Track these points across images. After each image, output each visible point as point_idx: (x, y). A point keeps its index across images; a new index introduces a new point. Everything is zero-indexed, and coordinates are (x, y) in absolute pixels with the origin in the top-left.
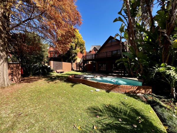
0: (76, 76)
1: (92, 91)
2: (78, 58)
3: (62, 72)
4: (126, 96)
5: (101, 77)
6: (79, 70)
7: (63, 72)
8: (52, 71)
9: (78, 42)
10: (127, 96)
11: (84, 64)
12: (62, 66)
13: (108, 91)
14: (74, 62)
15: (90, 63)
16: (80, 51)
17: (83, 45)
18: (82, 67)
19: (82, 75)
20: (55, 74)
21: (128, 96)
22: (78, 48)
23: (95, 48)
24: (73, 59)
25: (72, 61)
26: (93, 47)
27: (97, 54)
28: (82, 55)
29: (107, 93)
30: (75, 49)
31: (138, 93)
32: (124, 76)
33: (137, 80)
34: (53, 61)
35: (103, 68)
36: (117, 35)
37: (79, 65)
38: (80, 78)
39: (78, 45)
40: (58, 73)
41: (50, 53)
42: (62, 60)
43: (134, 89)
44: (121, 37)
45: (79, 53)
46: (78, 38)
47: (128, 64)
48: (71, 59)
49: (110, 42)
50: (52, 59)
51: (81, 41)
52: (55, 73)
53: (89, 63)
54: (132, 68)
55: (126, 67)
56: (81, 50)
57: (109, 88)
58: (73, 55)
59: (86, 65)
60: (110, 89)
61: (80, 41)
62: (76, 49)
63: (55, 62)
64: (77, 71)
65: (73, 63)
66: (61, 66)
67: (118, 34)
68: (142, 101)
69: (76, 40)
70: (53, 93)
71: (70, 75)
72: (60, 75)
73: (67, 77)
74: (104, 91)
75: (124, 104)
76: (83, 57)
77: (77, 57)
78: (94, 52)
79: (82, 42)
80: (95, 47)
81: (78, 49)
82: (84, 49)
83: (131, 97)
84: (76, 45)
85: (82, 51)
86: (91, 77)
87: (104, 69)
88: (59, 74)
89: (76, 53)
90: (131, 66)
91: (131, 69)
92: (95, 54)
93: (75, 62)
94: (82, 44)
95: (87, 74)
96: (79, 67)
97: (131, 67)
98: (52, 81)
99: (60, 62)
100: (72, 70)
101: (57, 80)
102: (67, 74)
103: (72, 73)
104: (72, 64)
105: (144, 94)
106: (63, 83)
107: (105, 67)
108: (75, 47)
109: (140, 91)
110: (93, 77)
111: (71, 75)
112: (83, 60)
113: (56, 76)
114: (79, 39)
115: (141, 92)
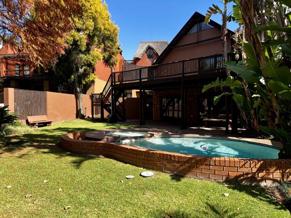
0: (88, 135)
1: (132, 177)
2: (97, 81)
3: (45, 124)
4: (226, 188)
5: (165, 136)
6: (99, 116)
7: (49, 123)
8: (10, 119)
9: (96, 29)
10: (229, 188)
11: (115, 99)
12: (45, 105)
13: (177, 177)
14: (85, 93)
15: (134, 94)
16: (102, 58)
17: (112, 40)
18: (111, 108)
19: (108, 132)
20: (20, 129)
21: (234, 189)
22: (96, 49)
23: (149, 48)
24: (80, 83)
25: (78, 89)
26: (146, 46)
27: (155, 68)
28: (108, 71)
29: (174, 183)
30: (88, 51)
31: (264, 179)
32: (235, 133)
33: (270, 144)
34: (15, 87)
35: (173, 110)
36: (214, 10)
37: (99, 102)
38: (100, 140)
39: (96, 39)
40: (33, 125)
41: (7, 64)
42: (46, 84)
43: (252, 168)
44: (224, 16)
45: (99, 65)
46: (97, 15)
47: (245, 97)
48: (74, 82)
49: (195, 29)
50: (13, 83)
51: (107, 26)
52: (20, 125)
53: (131, 94)
54: (255, 109)
55: (239, 105)
56: (106, 55)
57: (181, 166)
58: (81, 70)
59: (121, 100)
60: (184, 170)
61: (104, 25)
62: (91, 52)
63: (21, 91)
64: (94, 120)
65: (82, 96)
66: (43, 105)
67: (217, 8)
68: (271, 202)
69: (90, 23)
70: (9, 187)
71: (69, 132)
72: (39, 133)
73: (59, 137)
74: (166, 176)
75: (217, 212)
76: (112, 75)
77: (92, 77)
78: (148, 63)
79: (110, 31)
80: (152, 45)
81: (97, 52)
82: (114, 50)
83: (241, 191)
84: (91, 37)
85: (110, 57)
86: (136, 138)
87: (176, 113)
88: (34, 131)
89: (90, 65)
90: (252, 104)
91: (252, 112)
92: (149, 68)
93: (89, 92)
94: (109, 37)
95: (123, 127)
96: (99, 108)
97: (252, 106)
98: (10, 150)
99: (38, 92)
100: (79, 115)
101: (24, 147)
102: (60, 129)
103: (78, 127)
104: (77, 98)
105: (279, 182)
106: (44, 155)
107: (180, 108)
108: (88, 45)
109: (268, 174)
110: (141, 137)
111: (74, 131)
112: (112, 85)
113: (25, 135)
114: (100, 21)
115: (271, 176)
